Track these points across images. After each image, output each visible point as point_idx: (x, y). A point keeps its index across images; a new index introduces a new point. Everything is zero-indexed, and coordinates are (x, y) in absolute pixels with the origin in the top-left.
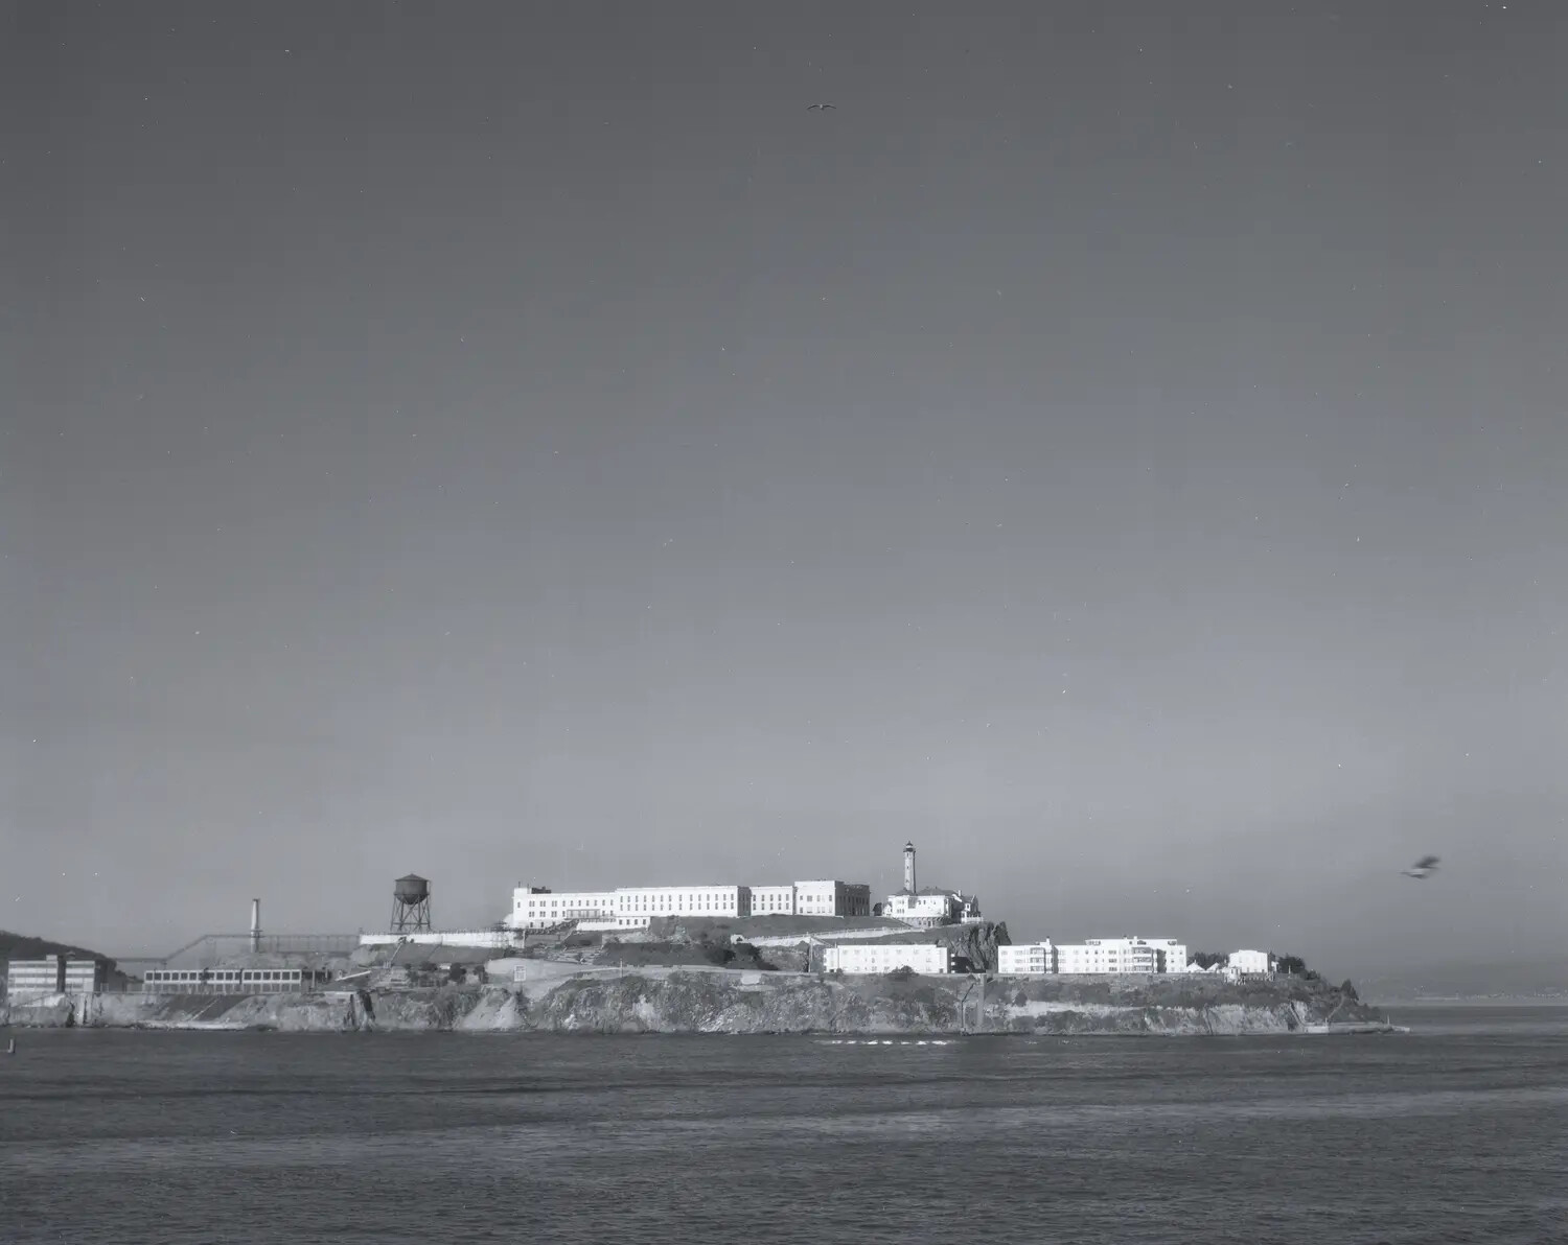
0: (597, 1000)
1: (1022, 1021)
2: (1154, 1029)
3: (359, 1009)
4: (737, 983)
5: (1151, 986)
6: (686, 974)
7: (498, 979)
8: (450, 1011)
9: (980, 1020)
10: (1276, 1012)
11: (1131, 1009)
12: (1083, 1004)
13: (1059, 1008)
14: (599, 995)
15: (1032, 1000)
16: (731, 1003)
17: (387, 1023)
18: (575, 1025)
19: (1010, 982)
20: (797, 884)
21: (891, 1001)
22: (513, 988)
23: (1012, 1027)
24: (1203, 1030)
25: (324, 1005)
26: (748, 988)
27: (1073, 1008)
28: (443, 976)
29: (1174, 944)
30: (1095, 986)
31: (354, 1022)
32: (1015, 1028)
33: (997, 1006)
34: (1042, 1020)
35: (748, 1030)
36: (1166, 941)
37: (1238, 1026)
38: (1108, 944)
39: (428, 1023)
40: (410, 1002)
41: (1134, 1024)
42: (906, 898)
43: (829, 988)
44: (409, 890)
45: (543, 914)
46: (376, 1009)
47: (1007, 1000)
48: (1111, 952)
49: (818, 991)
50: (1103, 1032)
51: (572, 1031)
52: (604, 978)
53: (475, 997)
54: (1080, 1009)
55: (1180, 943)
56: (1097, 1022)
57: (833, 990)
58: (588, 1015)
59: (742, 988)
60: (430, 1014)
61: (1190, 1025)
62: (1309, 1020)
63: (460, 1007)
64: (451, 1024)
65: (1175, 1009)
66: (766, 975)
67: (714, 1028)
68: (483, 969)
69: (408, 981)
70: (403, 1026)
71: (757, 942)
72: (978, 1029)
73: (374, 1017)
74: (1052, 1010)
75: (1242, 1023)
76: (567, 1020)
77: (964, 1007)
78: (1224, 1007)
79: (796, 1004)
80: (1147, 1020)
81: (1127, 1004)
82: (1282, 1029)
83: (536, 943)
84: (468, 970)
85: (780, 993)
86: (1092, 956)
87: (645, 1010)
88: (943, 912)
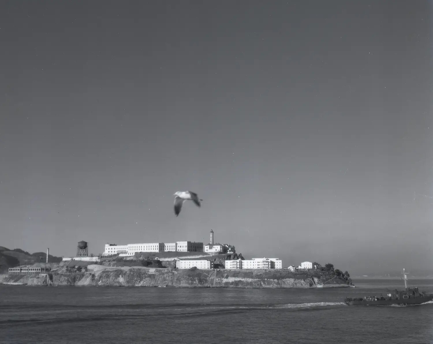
0: (108, 276)
1: (227, 283)
2: (264, 286)
3: (48, 279)
4: (148, 272)
5: (265, 273)
6: (134, 269)
7: (90, 270)
8: (74, 280)
9: (215, 282)
10: (306, 281)
11: (257, 280)
12: (244, 278)
13: (237, 279)
14: (108, 275)
15: (230, 277)
16: (145, 277)
17: (56, 283)
18: (101, 284)
19: (225, 271)
20: (177, 242)
21: (188, 277)
22: (93, 273)
23: (223, 285)
24: (279, 286)
25: (38, 278)
26: (151, 273)
27: (241, 279)
28: (75, 270)
29: (278, 260)
30: (249, 273)
31: (46, 283)
32: (224, 285)
33: (220, 279)
34: (232, 283)
35: (150, 286)
36: (275, 259)
37: (291, 285)
38: (257, 260)
39: (67, 283)
40: (62, 277)
41: (258, 284)
42: (208, 246)
43: (173, 273)
44: (82, 245)
45: (112, 252)
46: (54, 279)
47: (223, 277)
48: (258, 262)
49: (170, 274)
50: (249, 286)
51: (100, 286)
52: (111, 270)
53: (83, 275)
54: (243, 280)
55: (279, 260)
56: (248, 283)
57: (174, 274)
58: (105, 281)
59: (149, 273)
60: (68, 281)
61: (275, 285)
62: (318, 283)
63: (77, 278)
64: (74, 284)
65: (271, 280)
66: (157, 269)
67: (140, 285)
68: (87, 268)
69: (66, 271)
70: (60, 284)
71: (161, 260)
72: (214, 285)
73: (52, 281)
74: (236, 280)
75: (293, 284)
76: (99, 283)
77: (210, 279)
78: (287, 279)
79: (164, 278)
80: (262, 283)
81: (257, 278)
82: (307, 286)
83: (104, 260)
84: (83, 268)
85: (160, 274)
86: (252, 264)
87: (121, 280)
88: (220, 251)
